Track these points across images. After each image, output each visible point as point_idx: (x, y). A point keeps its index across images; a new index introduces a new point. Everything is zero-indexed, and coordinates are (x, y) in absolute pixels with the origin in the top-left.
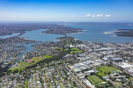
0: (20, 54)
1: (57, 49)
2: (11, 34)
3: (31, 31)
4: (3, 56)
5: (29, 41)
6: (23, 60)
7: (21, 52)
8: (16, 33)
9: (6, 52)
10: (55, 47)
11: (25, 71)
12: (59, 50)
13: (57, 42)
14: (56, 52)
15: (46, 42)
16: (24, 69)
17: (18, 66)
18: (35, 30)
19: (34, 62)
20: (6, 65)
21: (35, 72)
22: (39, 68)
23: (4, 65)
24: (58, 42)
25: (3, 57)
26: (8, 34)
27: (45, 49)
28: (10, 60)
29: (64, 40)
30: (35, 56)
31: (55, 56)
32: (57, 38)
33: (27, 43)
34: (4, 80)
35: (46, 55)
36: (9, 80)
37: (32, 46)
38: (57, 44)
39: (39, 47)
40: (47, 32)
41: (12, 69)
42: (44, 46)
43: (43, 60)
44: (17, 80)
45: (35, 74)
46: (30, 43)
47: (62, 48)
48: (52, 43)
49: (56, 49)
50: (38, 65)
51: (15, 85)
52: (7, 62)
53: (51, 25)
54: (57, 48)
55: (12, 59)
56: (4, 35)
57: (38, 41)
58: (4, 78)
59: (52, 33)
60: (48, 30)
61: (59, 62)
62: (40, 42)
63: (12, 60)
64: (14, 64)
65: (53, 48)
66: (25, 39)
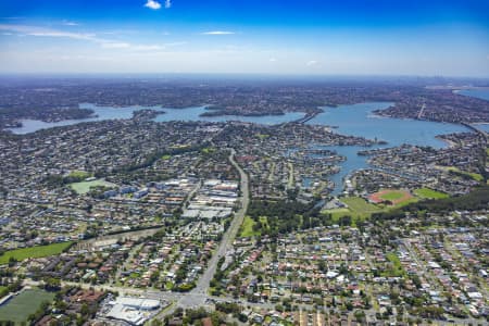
0: (333, 173)
1: (458, 174)
2: (281, 113)
3: (335, 106)
4: (289, 174)
5: (345, 138)
6: (351, 193)
7: (333, 169)
8: (295, 111)
9: (290, 165)
10: (446, 165)
11: (371, 225)
12: (467, 178)
13: (446, 148)
14: (457, 183)
15: (404, 146)
16: (367, 219)
17: (343, 206)
18: (348, 103)
19: (388, 203)
20: (308, 199)
21: (407, 233)
22: (417, 225)
23: (304, 198)
24: (450, 151)
25: (291, 177)
26: (273, 114)
27: (409, 167)
28: (312, 185)
29: (475, 146)
30: (386, 187)
31: (457, 195)
32: (443, 137)
33: (341, 144)
34: (321, 236)
35: (420, 186)
36: (334, 240)
37: (359, 154)
38: (452, 158)
39: (387, 159)
40: (394, 113)
41: (329, 212)
42: (404, 158)
43: (420, 202)
44: (361, 244)
45: (411, 240)
46: (348, 144)
47: (474, 171)
48: (429, 150)
49: (451, 172)
50: (407, 213)
51: (361, 258)
52: (307, 191)
53: (399, 88)
54: (454, 169)
55: (316, 184)
56: (263, 115)
57: (373, 140)
58: (319, 231)
59: (416, 118)
60: (393, 105)
61: (483, 217)
62: (382, 143)
63: (317, 187)
64: (329, 200)
65: (438, 167)
66: (326, 129)
